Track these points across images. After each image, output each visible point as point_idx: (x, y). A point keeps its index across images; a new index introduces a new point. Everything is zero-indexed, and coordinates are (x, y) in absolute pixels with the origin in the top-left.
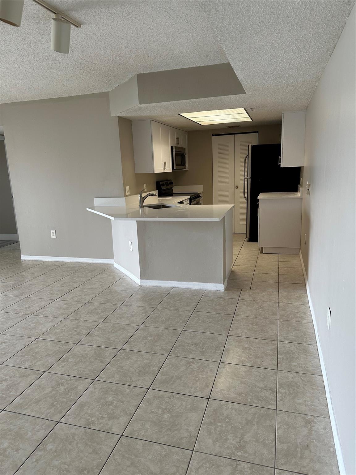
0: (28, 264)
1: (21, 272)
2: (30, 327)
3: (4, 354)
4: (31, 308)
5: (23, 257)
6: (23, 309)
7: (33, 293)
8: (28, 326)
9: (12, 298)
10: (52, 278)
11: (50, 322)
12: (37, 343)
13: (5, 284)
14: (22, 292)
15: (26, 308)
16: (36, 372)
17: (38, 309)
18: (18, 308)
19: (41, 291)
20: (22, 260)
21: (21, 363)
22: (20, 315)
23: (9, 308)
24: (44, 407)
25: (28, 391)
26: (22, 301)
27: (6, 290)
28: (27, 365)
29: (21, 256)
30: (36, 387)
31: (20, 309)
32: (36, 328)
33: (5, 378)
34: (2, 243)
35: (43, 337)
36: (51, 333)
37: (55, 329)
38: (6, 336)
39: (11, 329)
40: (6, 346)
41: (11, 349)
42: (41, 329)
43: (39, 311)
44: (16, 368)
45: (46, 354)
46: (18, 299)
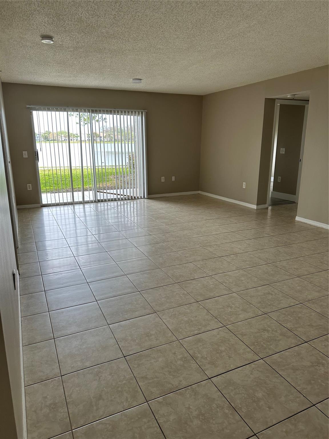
0: (302, 226)
1: (293, 232)
2: (296, 289)
3: (270, 305)
4: (299, 270)
5: (297, 218)
6: (291, 269)
7: (303, 256)
8: (295, 287)
9: (282, 255)
10: (324, 246)
11: (316, 291)
12: (300, 308)
13: (278, 239)
14: (292, 252)
15: (295, 268)
16: (296, 338)
17: (306, 273)
18: (287, 266)
19: (311, 256)
20: (296, 221)
21: (284, 321)
22: (289, 274)
23: (279, 263)
24: (301, 378)
25: (287, 353)
26: (291, 260)
27: (278, 245)
28: (289, 325)
29: (296, 217)
30: (295, 353)
31: (288, 267)
32: (301, 292)
33: (268, 329)
34: (281, 201)
35: (308, 305)
36: (316, 304)
37: (321, 301)
38: (273, 289)
39: (278, 284)
40: (273, 298)
41: (276, 303)
42: (307, 296)
43: (307, 276)
44: (278, 324)
45: (309, 324)
46: (288, 258)
